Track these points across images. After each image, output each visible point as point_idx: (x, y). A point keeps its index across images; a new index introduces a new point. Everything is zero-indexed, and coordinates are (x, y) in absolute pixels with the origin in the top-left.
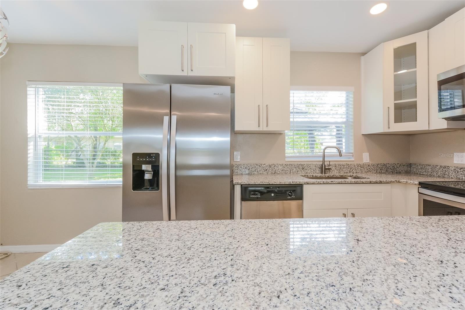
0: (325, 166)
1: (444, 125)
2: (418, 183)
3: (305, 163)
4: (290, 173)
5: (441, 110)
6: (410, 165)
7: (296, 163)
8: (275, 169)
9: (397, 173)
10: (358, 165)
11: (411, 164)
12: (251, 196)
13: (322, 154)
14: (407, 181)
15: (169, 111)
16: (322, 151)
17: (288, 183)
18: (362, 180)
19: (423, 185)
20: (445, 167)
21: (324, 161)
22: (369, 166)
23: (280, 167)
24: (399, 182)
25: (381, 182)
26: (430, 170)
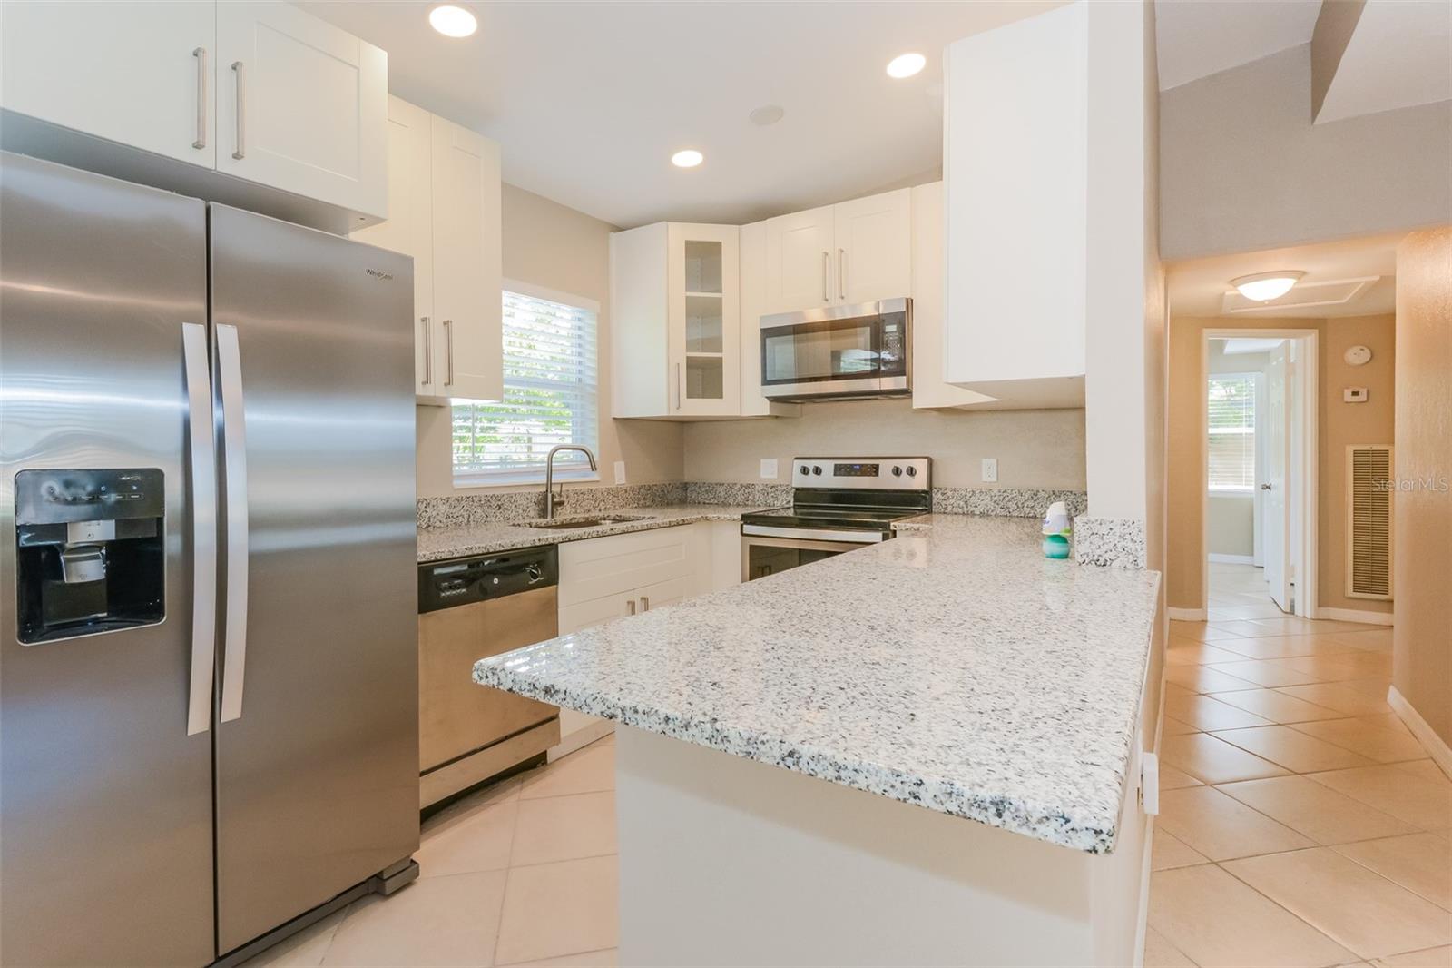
0: (553, 496)
1: (764, 409)
2: (740, 517)
3: (505, 492)
4: (469, 521)
5: (766, 382)
6: (685, 487)
7: (482, 493)
8: (429, 514)
9: (668, 504)
10: (609, 491)
11: (686, 483)
12: (443, 594)
13: (546, 465)
14: (720, 515)
15: (203, 307)
16: (545, 457)
17: (529, 545)
18: (636, 523)
19: (748, 519)
20: (747, 486)
21: (549, 484)
22: (626, 492)
23: (443, 508)
24: (707, 519)
25: (683, 523)
26: (723, 494)
